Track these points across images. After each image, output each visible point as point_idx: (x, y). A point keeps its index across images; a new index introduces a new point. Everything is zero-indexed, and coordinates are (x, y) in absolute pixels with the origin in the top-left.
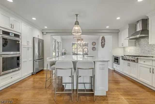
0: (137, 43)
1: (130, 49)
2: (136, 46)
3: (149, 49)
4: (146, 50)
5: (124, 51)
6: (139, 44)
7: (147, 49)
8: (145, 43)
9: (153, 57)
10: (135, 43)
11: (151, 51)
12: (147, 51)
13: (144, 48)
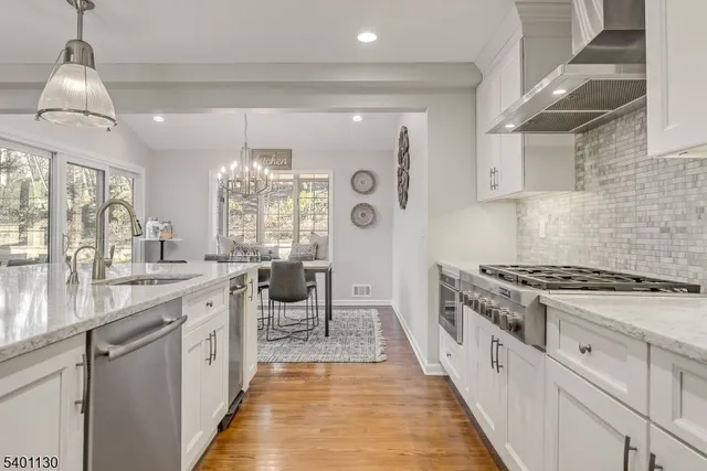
0: (588, 164)
1: (550, 217)
2: (583, 188)
3: (668, 215)
4: (650, 224)
5: (521, 229)
6: (602, 172)
7: (654, 212)
10: (577, 167)
11: (683, 230)
12: (657, 231)
13: (631, 204)
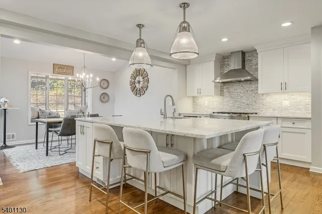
0: (225, 91)
1: (210, 101)
2: (223, 96)
3: (248, 102)
4: (244, 103)
6: (230, 92)
7: (245, 101)
8: (242, 91)
9: (256, 114)
10: (221, 91)
11: (252, 104)
12: (245, 105)
13: (240, 99)
